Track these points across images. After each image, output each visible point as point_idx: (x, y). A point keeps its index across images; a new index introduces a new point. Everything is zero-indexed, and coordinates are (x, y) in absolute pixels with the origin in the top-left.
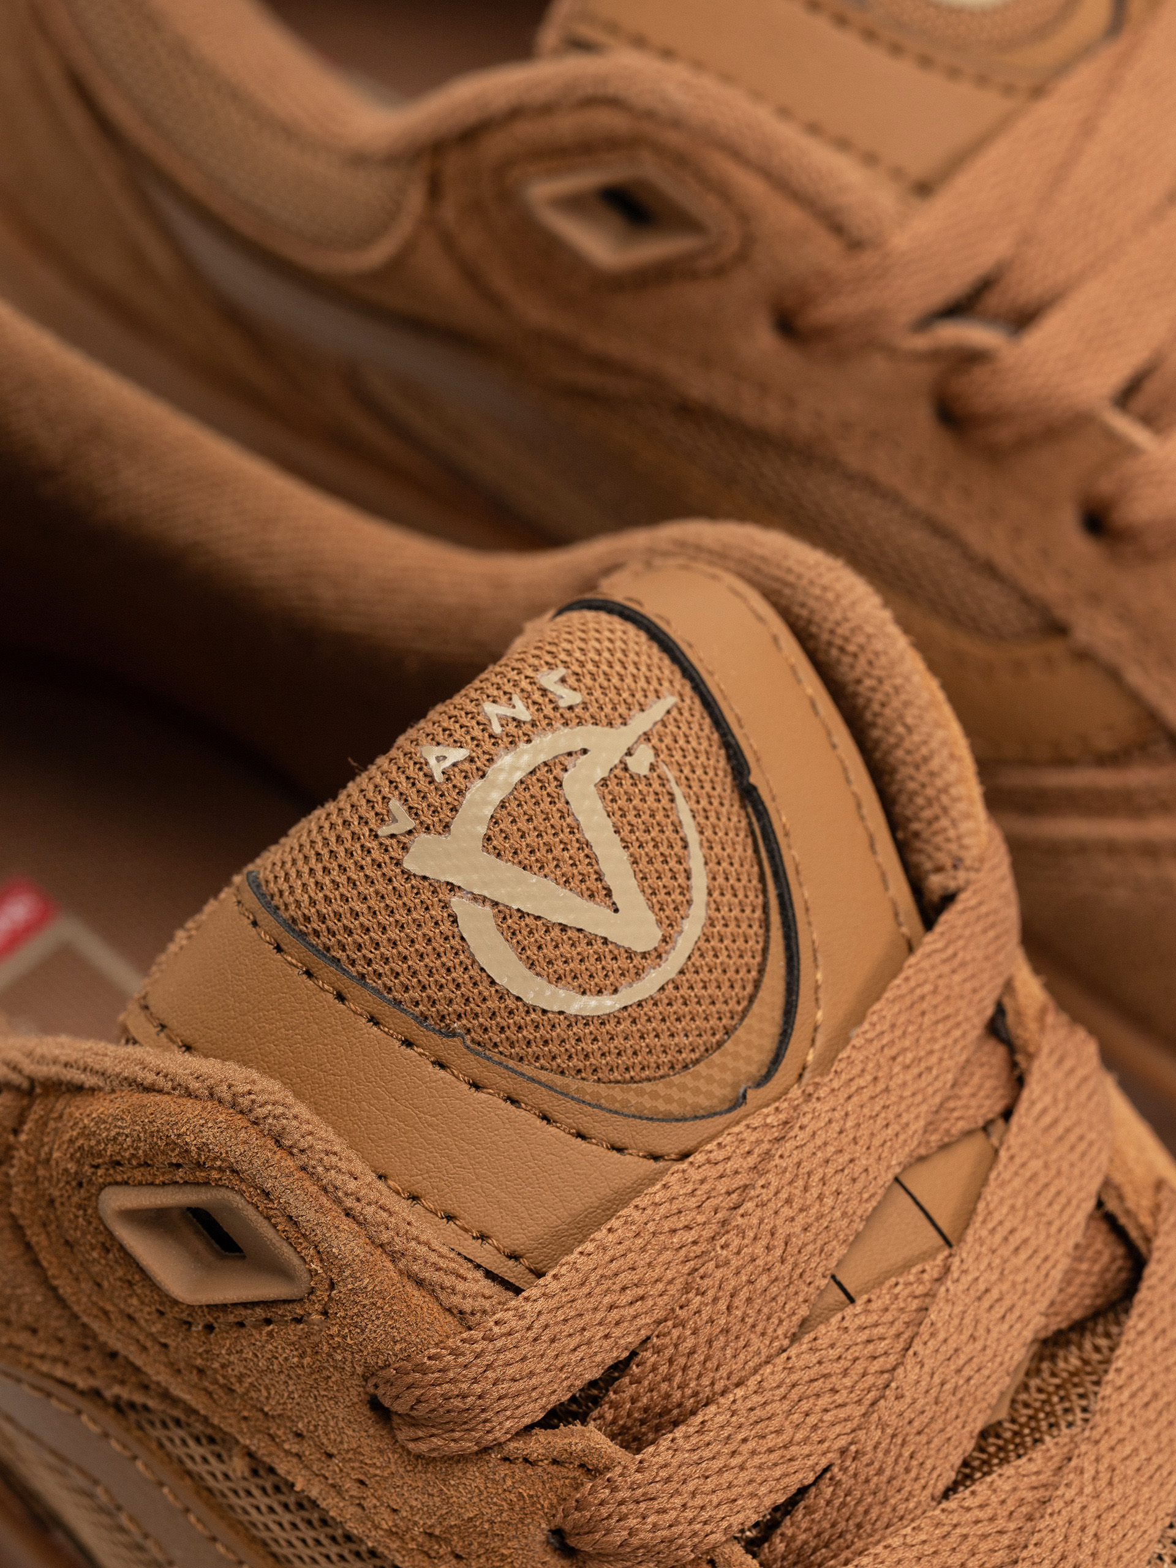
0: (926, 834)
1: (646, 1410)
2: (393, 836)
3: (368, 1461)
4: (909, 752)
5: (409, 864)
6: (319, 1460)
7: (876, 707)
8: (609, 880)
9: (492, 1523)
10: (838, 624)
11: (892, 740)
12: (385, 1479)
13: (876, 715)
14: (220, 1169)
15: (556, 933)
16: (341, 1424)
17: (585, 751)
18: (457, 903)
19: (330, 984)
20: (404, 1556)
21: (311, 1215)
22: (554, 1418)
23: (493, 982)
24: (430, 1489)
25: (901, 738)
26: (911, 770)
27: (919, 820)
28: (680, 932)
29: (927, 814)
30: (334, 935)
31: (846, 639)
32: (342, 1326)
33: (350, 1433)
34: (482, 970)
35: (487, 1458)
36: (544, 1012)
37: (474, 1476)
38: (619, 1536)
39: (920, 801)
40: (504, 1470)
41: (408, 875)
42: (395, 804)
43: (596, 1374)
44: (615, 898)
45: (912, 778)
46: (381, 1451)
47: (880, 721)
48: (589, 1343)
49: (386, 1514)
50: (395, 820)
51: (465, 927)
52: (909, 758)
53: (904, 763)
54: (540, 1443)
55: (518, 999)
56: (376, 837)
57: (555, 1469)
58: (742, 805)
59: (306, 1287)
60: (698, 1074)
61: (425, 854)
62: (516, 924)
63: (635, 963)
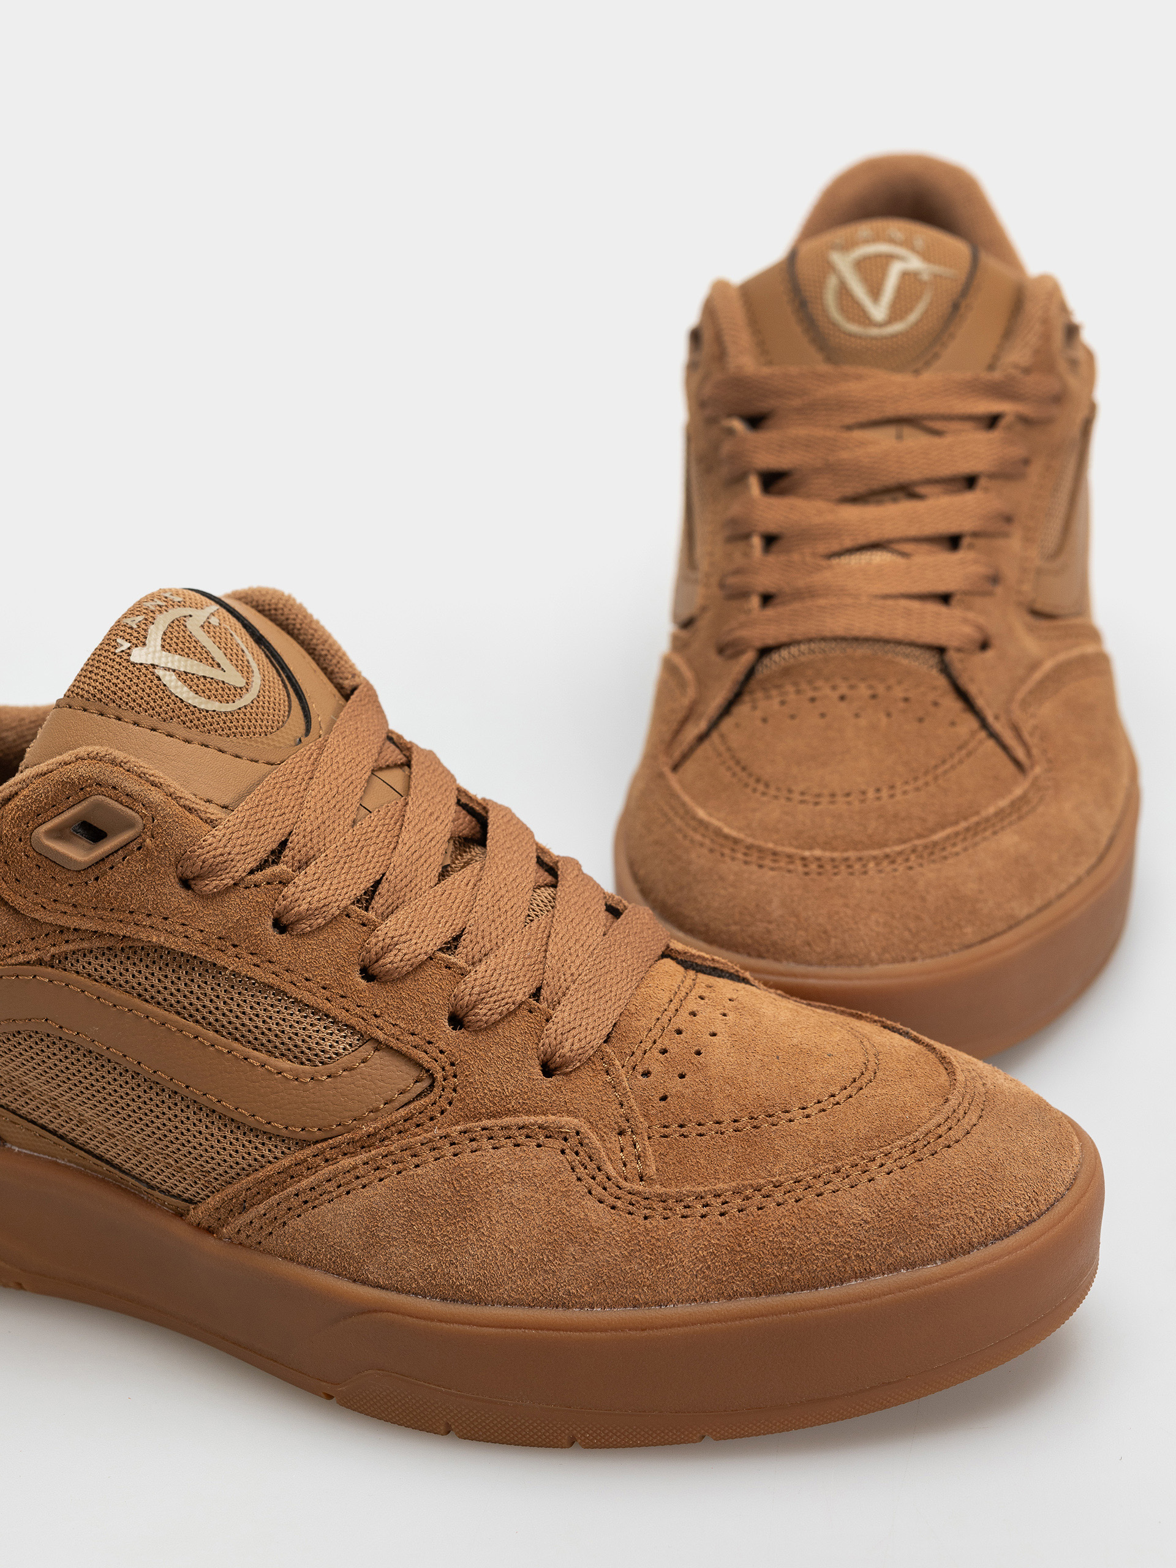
0: (336, 670)
1: (299, 861)
2: (123, 651)
3: (185, 911)
4: (318, 639)
5: (132, 659)
6: (161, 922)
7: (298, 626)
8: (217, 660)
9: (247, 920)
10: (271, 600)
11: (310, 637)
12: (194, 915)
13: (299, 630)
14: (90, 786)
15: (202, 680)
16: (169, 897)
17: (191, 616)
18: (159, 672)
19: (113, 715)
20: (210, 955)
21: (137, 788)
22: (262, 866)
23: (182, 701)
24: (216, 912)
25: (313, 635)
26: (321, 647)
27: (331, 665)
28: (253, 681)
29: (334, 661)
30: (108, 697)
31: (276, 604)
32: (162, 837)
33: (173, 899)
34: (177, 697)
35: (238, 888)
36: (207, 711)
37: (234, 899)
38: (305, 906)
39: (329, 657)
40: (247, 892)
41: (134, 664)
42: (119, 640)
43: (275, 846)
44: (222, 667)
45: (322, 650)
46: (189, 903)
47: (302, 631)
48: (267, 832)
49: (198, 934)
50: (122, 645)
51: (165, 680)
52: (319, 642)
53: (317, 645)
54: (259, 876)
55: (195, 707)
56: (115, 654)
57: (269, 886)
58: (260, 648)
59: (141, 826)
60: (277, 736)
61: (138, 656)
62: (184, 677)
63: (238, 692)
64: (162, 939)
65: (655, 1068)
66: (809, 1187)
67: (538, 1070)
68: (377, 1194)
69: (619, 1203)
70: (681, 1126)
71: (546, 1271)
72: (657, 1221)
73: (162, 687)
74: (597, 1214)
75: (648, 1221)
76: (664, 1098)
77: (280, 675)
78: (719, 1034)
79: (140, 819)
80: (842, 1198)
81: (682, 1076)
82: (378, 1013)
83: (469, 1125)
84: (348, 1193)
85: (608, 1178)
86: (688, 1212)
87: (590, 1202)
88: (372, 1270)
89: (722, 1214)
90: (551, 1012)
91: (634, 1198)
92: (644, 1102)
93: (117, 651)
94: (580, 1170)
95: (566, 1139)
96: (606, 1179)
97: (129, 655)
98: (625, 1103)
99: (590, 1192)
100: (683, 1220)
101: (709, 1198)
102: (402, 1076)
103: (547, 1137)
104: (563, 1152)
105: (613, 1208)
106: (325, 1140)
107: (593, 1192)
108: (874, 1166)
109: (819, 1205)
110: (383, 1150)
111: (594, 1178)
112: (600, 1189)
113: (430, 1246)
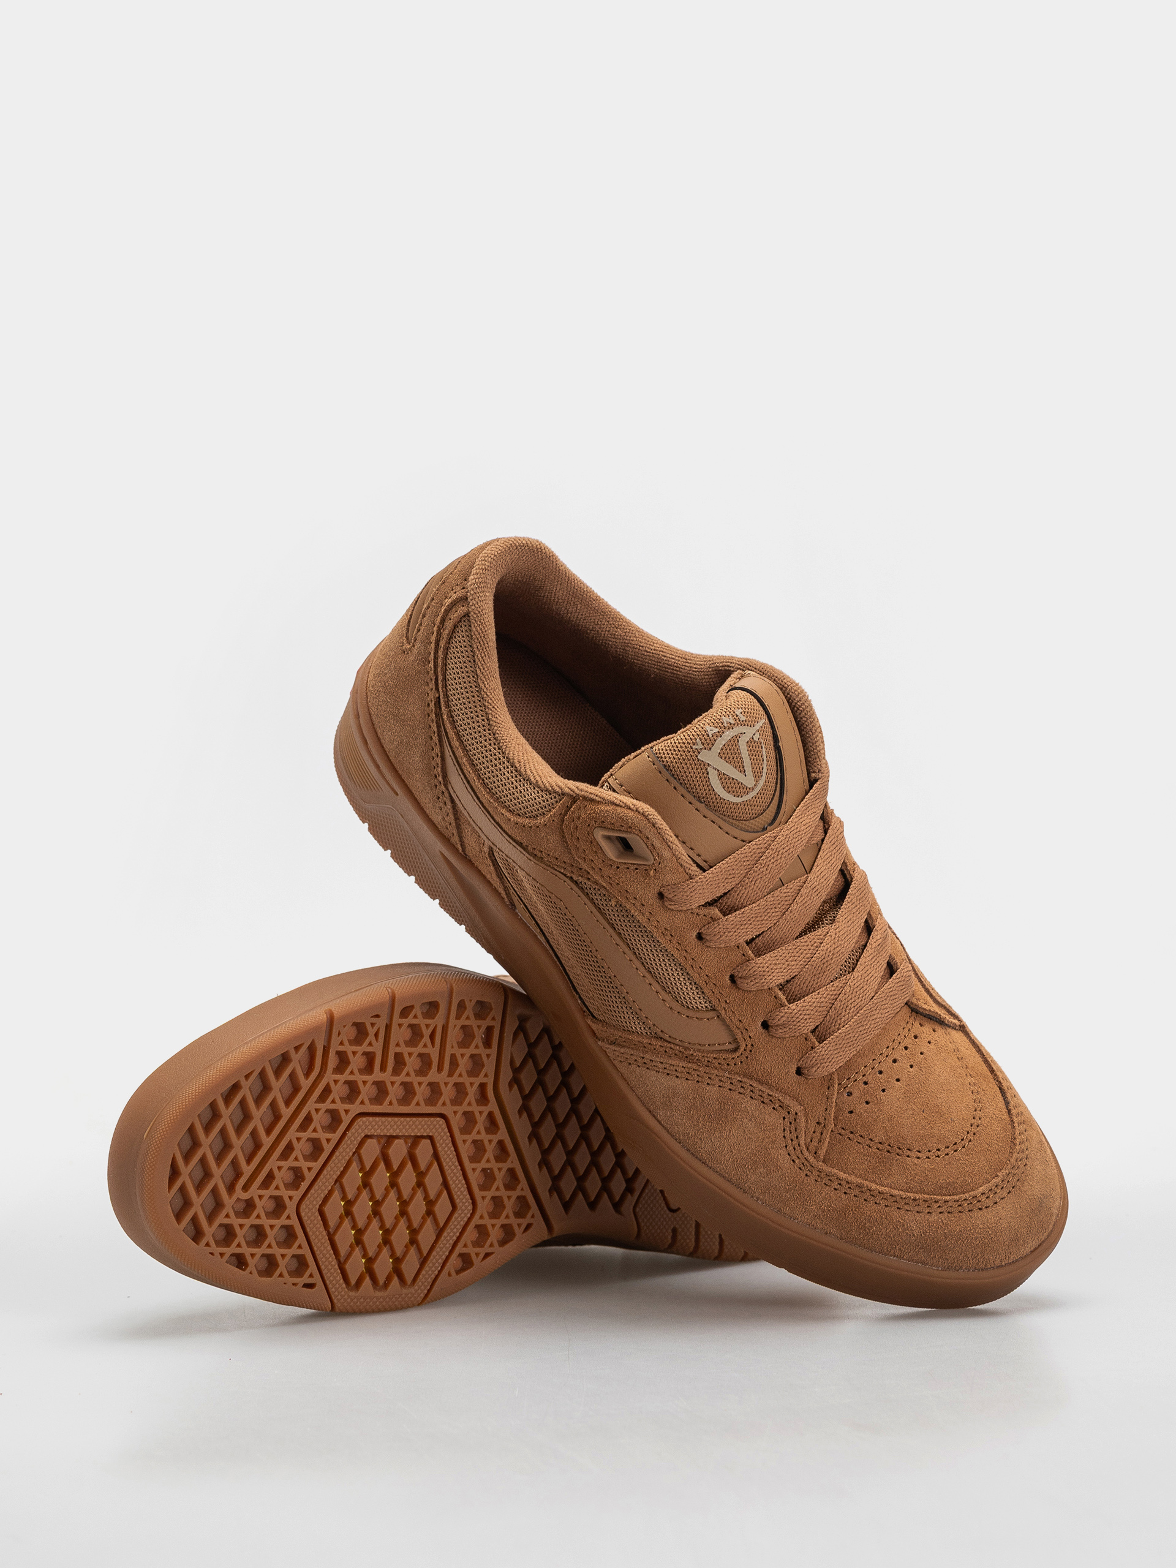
1: (730, 906)
2: (697, 749)
3: (654, 908)
5: (700, 757)
6: (640, 906)
8: (745, 768)
9: (683, 929)
12: (657, 913)
16: (649, 898)
17: (745, 733)
18: (710, 769)
21: (659, 845)
22: (707, 905)
23: (714, 790)
24: (669, 918)
28: (758, 784)
30: (676, 772)
33: (651, 901)
35: (687, 912)
37: (683, 916)
38: (716, 938)
40: (690, 916)
42: (698, 740)
43: (719, 895)
44: (746, 773)
46: (658, 906)
48: (719, 887)
49: (655, 922)
50: (698, 745)
51: (710, 775)
54: (702, 911)
55: (719, 795)
56: (692, 748)
57: (704, 917)
58: (775, 751)
59: (652, 862)
60: (756, 821)
61: (704, 756)
62: (722, 776)
63: (748, 790)
64: (636, 914)
65: (856, 1093)
66: (896, 1202)
67: (794, 1070)
68: (681, 1085)
69: (797, 1161)
70: (852, 1133)
71: (744, 1171)
72: (811, 1180)
73: (707, 779)
74: (784, 1160)
75: (806, 1178)
76: (851, 1112)
77: (777, 774)
78: (901, 1081)
79: (653, 860)
80: (909, 1216)
81: (867, 1103)
82: (728, 1002)
83: (744, 1080)
84: (668, 1074)
85: (799, 1145)
86: (828, 1183)
87: (783, 1152)
88: (660, 1114)
89: (845, 1193)
90: (817, 1044)
91: (806, 1163)
92: (839, 1110)
93: (694, 747)
94: (787, 1133)
95: (789, 1113)
96: (797, 1145)
97: (699, 753)
98: (828, 1110)
99: (786, 1146)
100: (824, 1186)
101: (843, 1183)
102: (723, 1037)
103: (780, 1106)
104: (784, 1118)
105: (793, 1161)
106: (670, 1042)
107: (788, 1148)
108: (936, 1206)
109: (896, 1215)
110: (695, 1067)
111: (792, 1140)
112: (792, 1148)
113: (694, 1125)
